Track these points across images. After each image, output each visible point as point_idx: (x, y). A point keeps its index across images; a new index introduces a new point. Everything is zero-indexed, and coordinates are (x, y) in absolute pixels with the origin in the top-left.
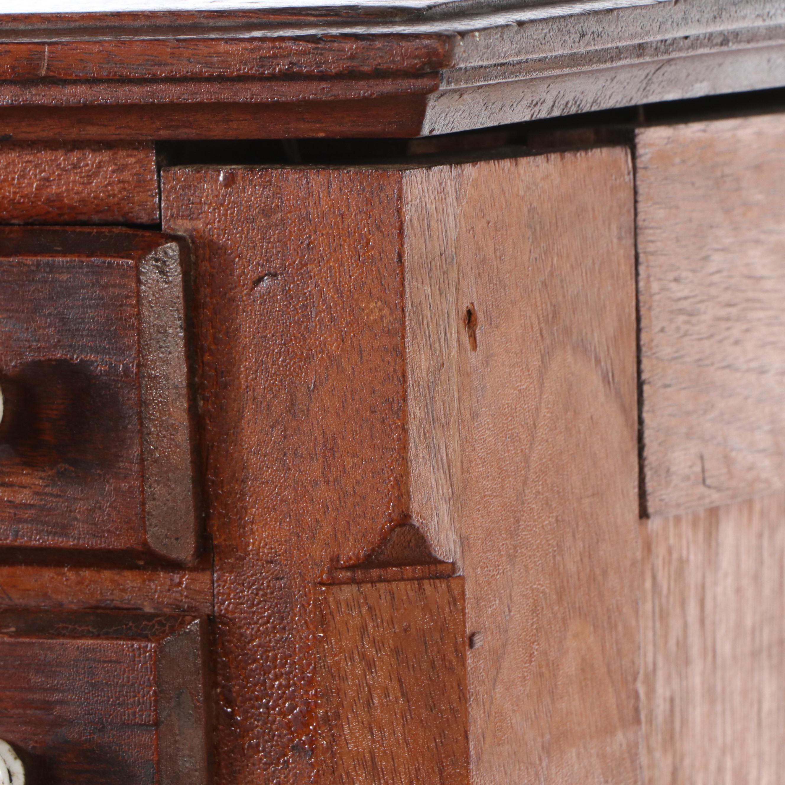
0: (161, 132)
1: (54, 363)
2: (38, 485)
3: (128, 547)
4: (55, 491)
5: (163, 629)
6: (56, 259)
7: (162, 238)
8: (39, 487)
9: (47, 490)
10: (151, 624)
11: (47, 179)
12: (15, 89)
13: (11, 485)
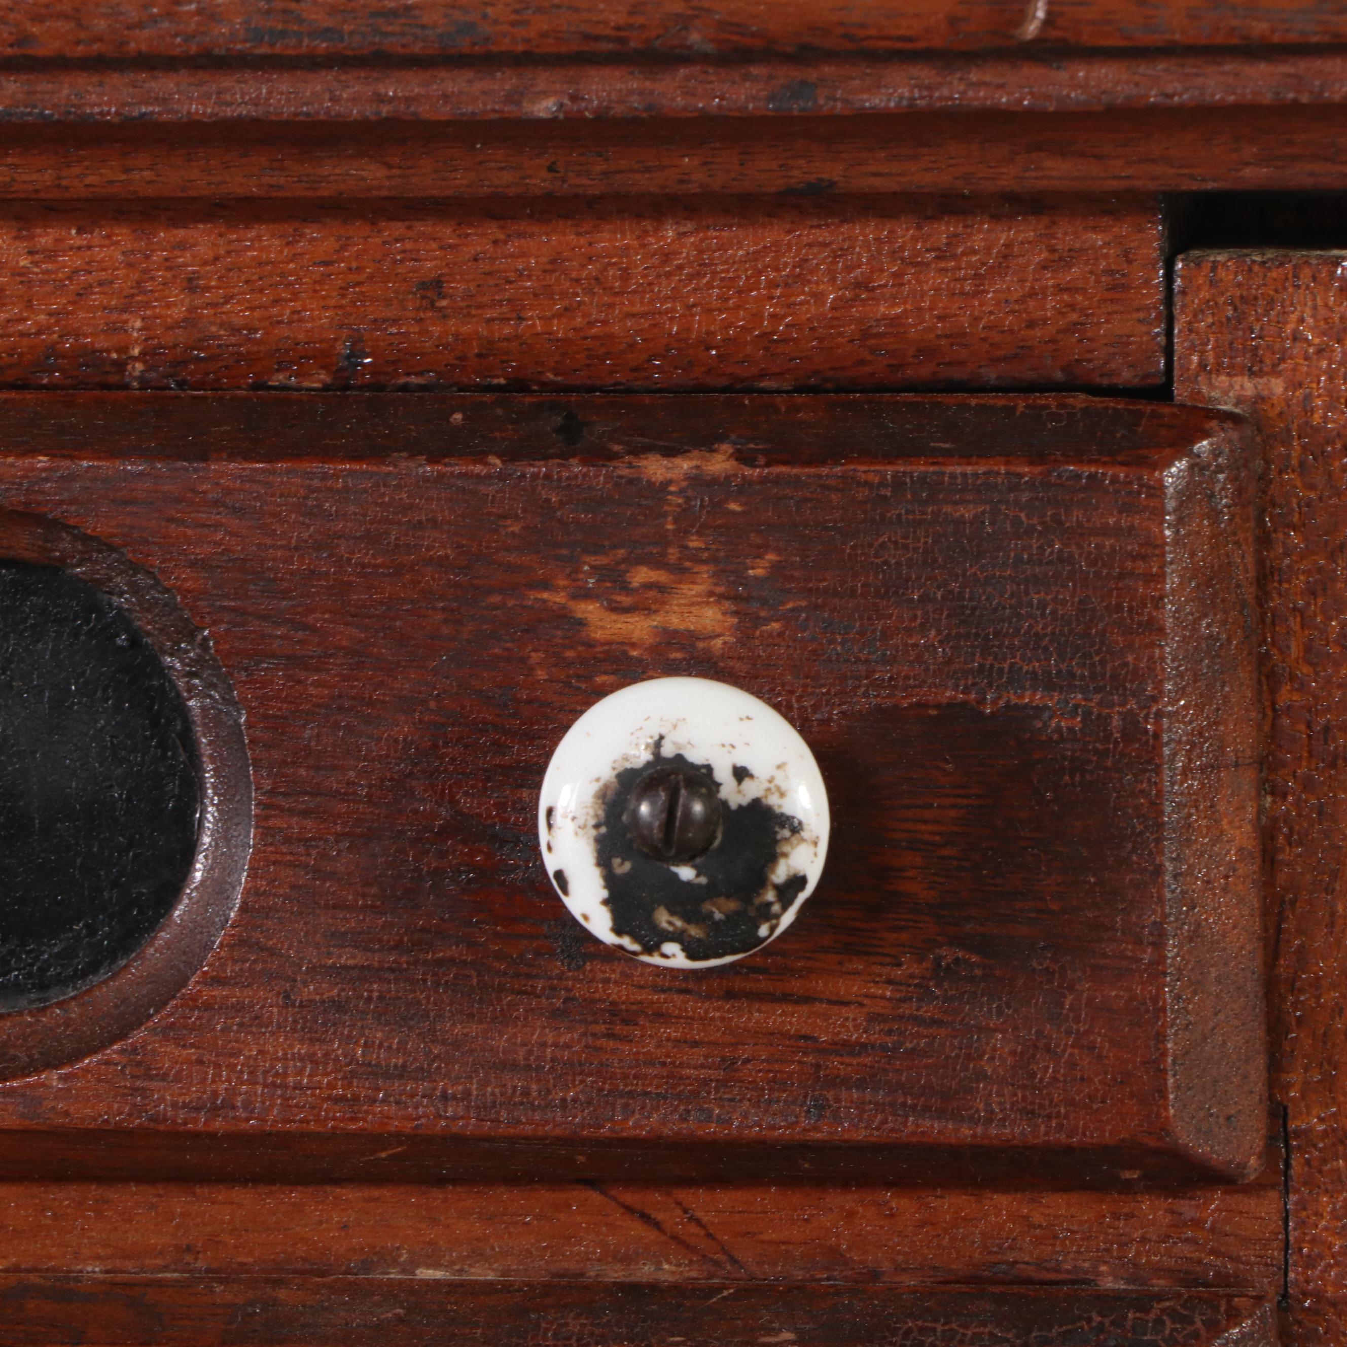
0: (1247, 172)
1: (933, 712)
2: (883, 997)
3: (1123, 1140)
4: (927, 1011)
5: (1190, 1328)
6: (949, 469)
7: (1212, 418)
8: (882, 1003)
9: (905, 1009)
10: (1152, 1316)
11: (862, 285)
12: (925, 74)
13: (807, 999)
